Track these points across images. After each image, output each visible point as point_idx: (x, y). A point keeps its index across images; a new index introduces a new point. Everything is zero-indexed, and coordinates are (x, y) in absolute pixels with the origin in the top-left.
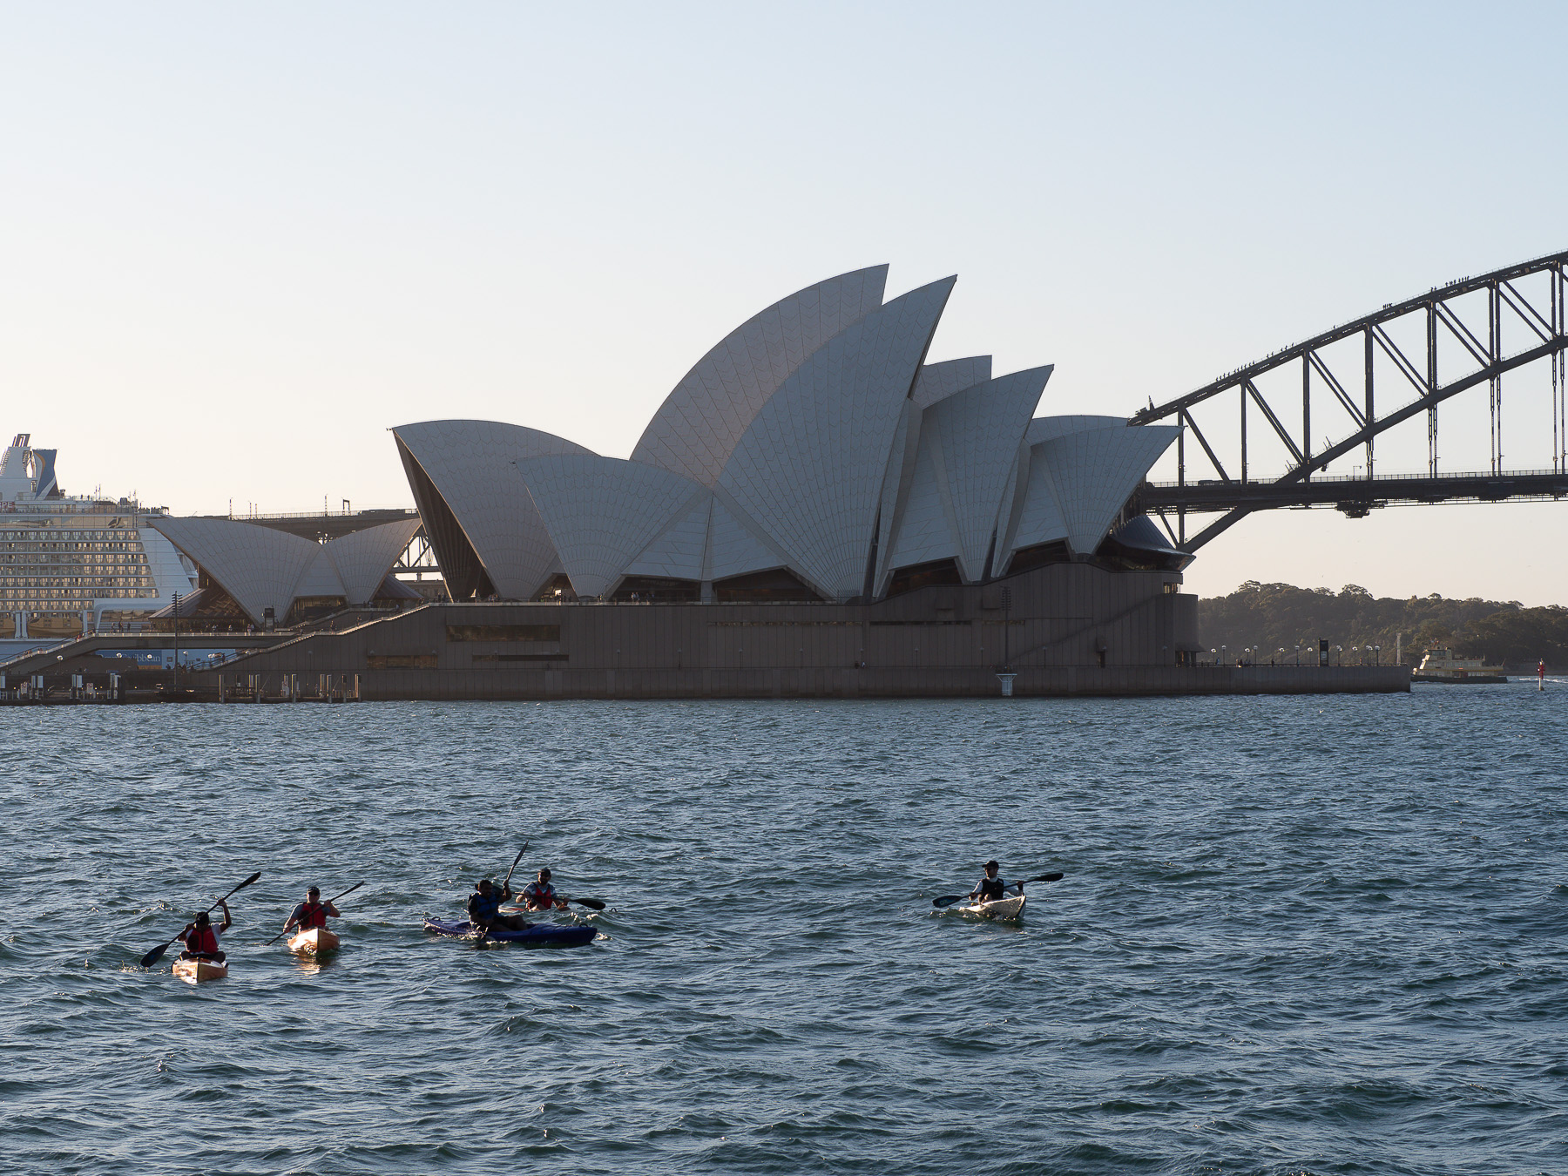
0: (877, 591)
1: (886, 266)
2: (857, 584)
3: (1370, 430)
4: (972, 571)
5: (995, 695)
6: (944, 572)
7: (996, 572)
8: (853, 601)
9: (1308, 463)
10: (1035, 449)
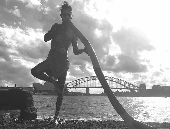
2: (54, 90)
3: (77, 85)
9: (74, 86)
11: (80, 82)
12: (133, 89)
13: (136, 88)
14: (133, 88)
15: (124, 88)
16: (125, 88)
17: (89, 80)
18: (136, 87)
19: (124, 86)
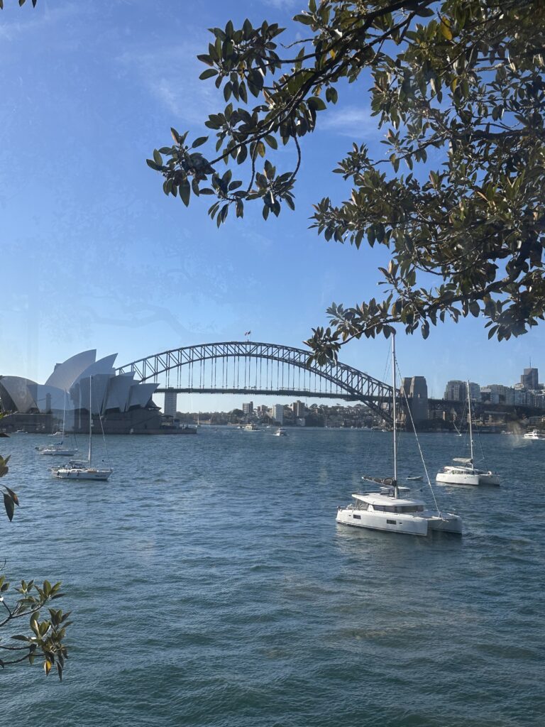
0: (103, 413)
1: (95, 350)
4: (122, 410)
5: (128, 433)
6: (117, 410)
7: (127, 410)
8: (98, 415)
10: (132, 387)
12: (378, 399)
13: (386, 393)
14: (376, 394)
15: (339, 393)
16: (345, 392)
17: (195, 358)
18: (390, 389)
19: (340, 384)
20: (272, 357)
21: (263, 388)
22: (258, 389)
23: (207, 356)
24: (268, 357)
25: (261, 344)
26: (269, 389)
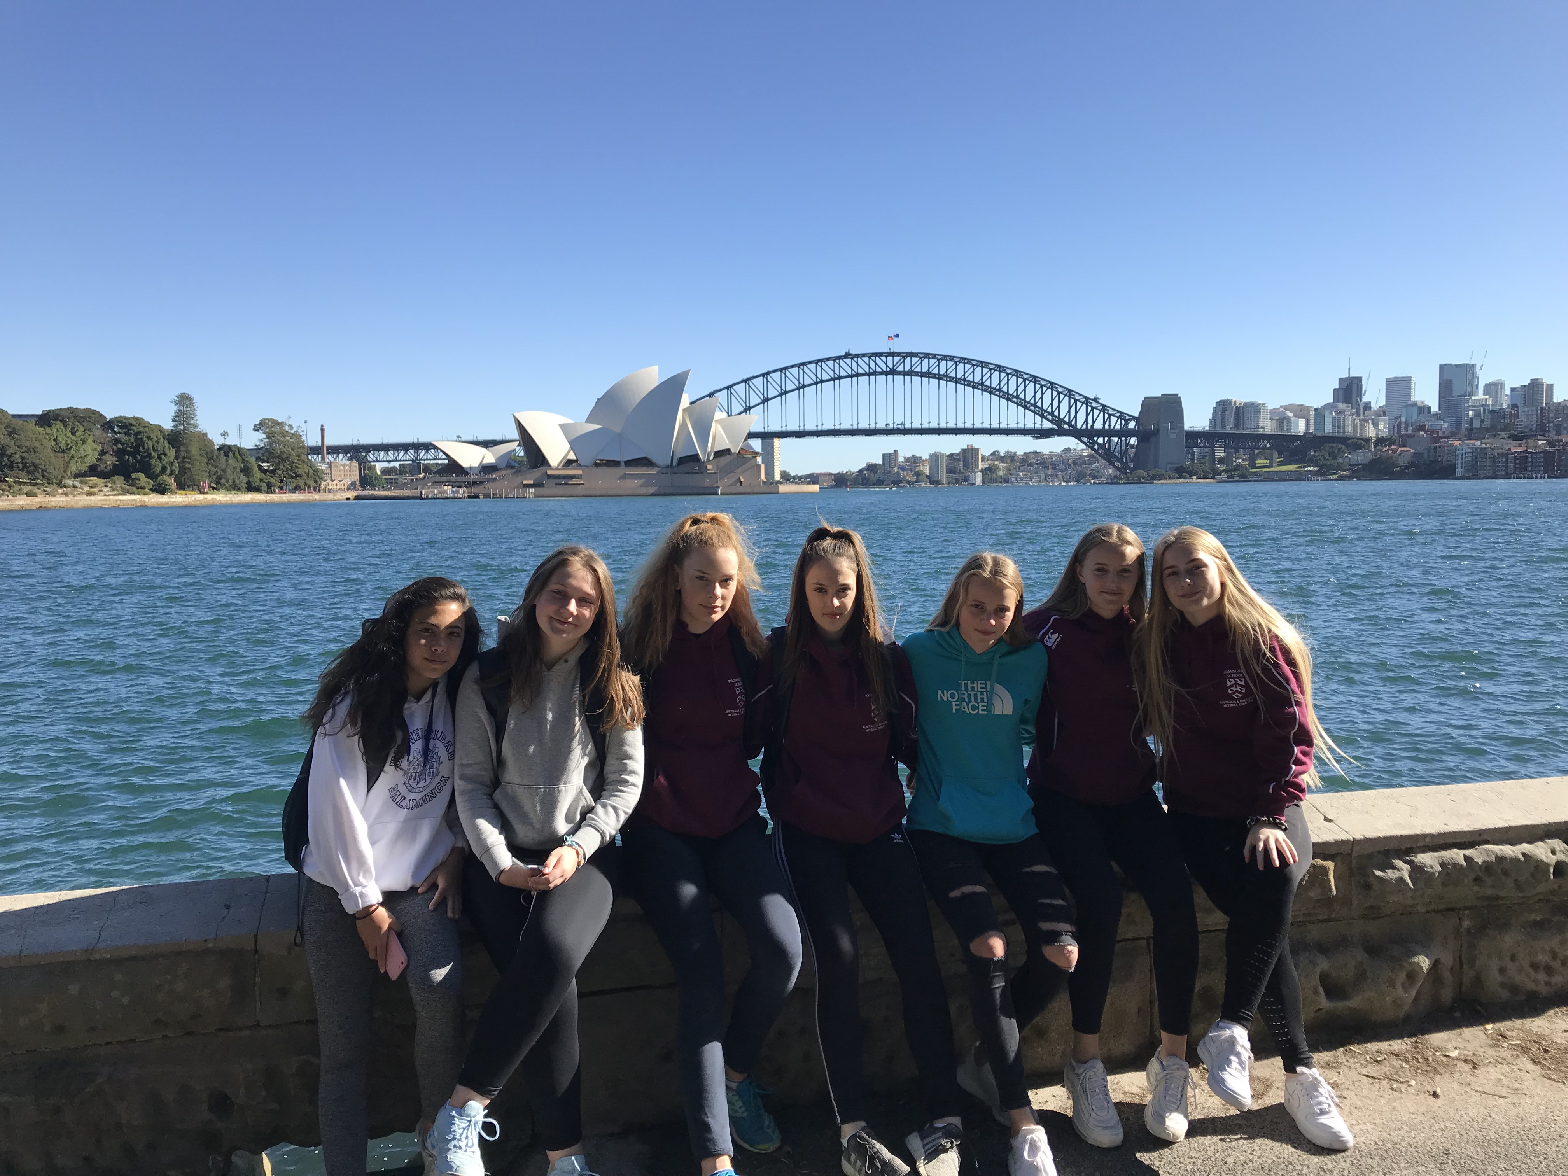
0: (675, 463)
2: (669, 462)
4: (703, 458)
5: (716, 494)
6: (695, 458)
7: (711, 458)
8: (668, 467)
11: (755, 400)
12: (1102, 433)
13: (1115, 423)
14: (1098, 425)
15: (1038, 426)
16: (1047, 425)
17: (808, 381)
18: (1121, 416)
19: (1041, 413)
20: (929, 375)
21: (916, 425)
22: (908, 426)
23: (825, 377)
24: (922, 375)
25: (911, 355)
26: (926, 426)
